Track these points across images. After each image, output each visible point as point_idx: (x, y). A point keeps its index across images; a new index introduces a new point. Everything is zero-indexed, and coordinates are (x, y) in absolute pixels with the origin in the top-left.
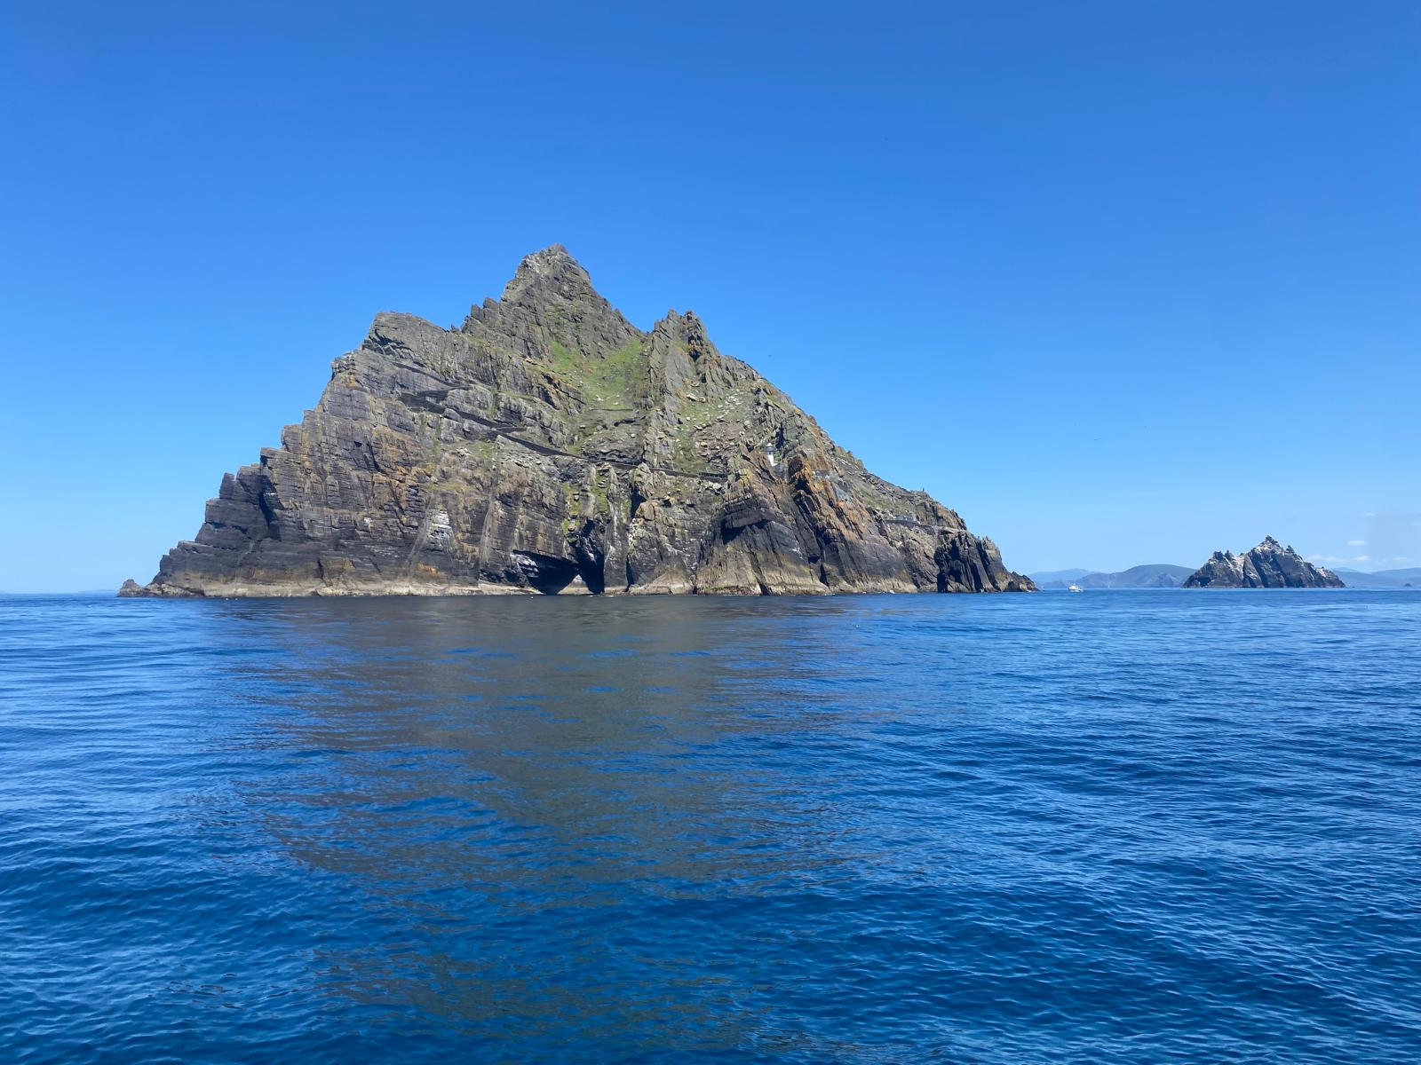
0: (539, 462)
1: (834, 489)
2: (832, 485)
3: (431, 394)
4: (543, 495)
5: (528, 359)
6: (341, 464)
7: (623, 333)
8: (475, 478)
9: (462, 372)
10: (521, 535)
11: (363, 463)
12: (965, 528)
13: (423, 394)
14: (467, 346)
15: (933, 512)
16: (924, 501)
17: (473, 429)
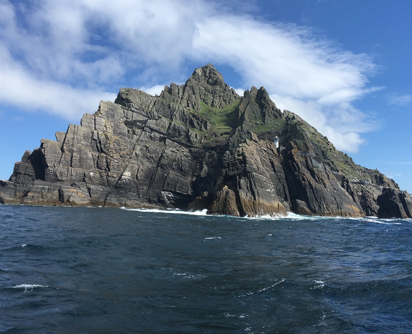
0: (183, 150)
1: (311, 161)
2: (310, 159)
3: (140, 121)
4: (182, 165)
5: (188, 108)
6: (83, 148)
7: (232, 98)
8: (150, 157)
9: (156, 113)
10: (168, 183)
11: (95, 148)
12: (398, 188)
13: (135, 121)
14: (160, 102)
15: (379, 179)
16: (376, 174)
17: (156, 136)
